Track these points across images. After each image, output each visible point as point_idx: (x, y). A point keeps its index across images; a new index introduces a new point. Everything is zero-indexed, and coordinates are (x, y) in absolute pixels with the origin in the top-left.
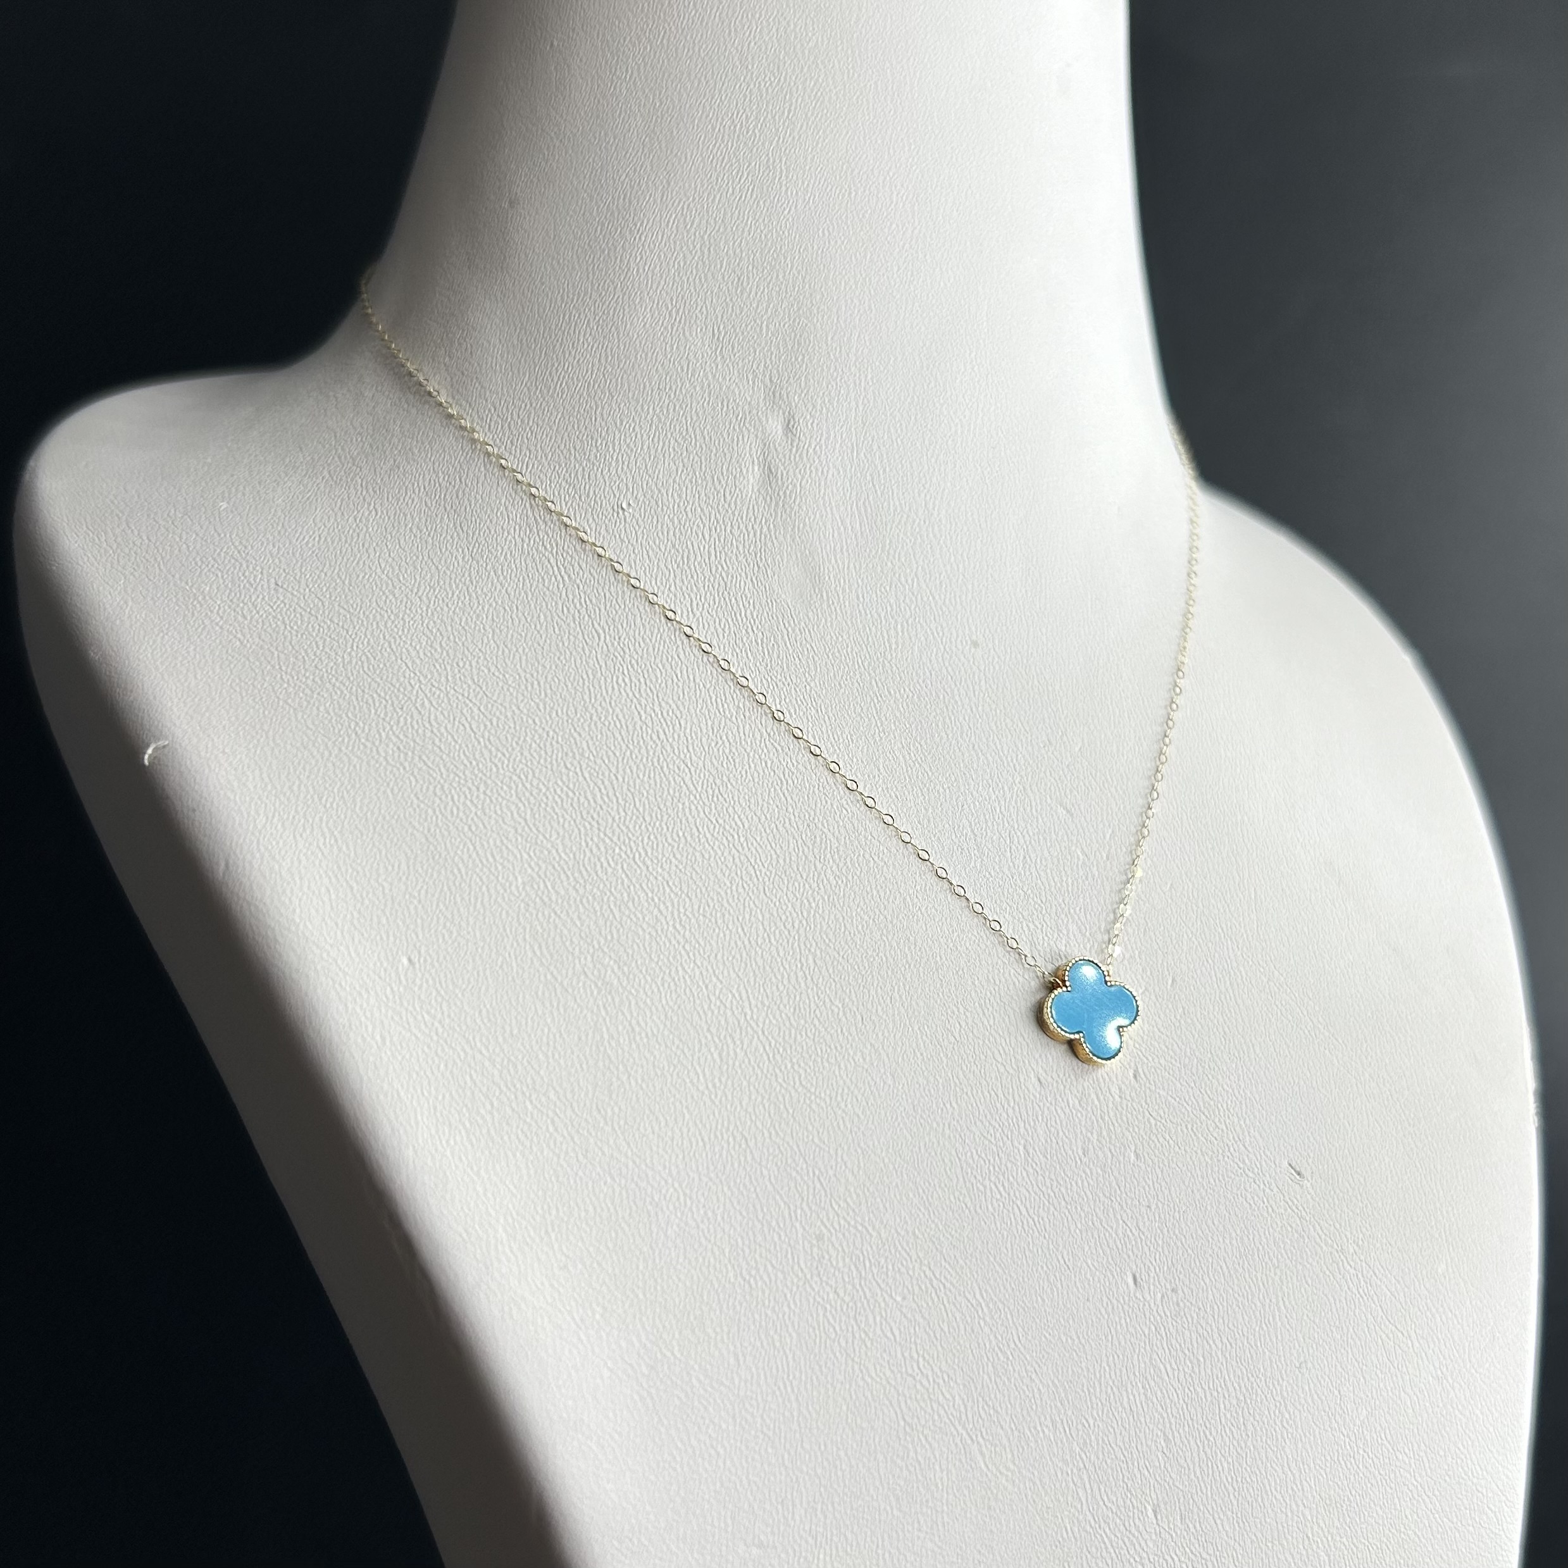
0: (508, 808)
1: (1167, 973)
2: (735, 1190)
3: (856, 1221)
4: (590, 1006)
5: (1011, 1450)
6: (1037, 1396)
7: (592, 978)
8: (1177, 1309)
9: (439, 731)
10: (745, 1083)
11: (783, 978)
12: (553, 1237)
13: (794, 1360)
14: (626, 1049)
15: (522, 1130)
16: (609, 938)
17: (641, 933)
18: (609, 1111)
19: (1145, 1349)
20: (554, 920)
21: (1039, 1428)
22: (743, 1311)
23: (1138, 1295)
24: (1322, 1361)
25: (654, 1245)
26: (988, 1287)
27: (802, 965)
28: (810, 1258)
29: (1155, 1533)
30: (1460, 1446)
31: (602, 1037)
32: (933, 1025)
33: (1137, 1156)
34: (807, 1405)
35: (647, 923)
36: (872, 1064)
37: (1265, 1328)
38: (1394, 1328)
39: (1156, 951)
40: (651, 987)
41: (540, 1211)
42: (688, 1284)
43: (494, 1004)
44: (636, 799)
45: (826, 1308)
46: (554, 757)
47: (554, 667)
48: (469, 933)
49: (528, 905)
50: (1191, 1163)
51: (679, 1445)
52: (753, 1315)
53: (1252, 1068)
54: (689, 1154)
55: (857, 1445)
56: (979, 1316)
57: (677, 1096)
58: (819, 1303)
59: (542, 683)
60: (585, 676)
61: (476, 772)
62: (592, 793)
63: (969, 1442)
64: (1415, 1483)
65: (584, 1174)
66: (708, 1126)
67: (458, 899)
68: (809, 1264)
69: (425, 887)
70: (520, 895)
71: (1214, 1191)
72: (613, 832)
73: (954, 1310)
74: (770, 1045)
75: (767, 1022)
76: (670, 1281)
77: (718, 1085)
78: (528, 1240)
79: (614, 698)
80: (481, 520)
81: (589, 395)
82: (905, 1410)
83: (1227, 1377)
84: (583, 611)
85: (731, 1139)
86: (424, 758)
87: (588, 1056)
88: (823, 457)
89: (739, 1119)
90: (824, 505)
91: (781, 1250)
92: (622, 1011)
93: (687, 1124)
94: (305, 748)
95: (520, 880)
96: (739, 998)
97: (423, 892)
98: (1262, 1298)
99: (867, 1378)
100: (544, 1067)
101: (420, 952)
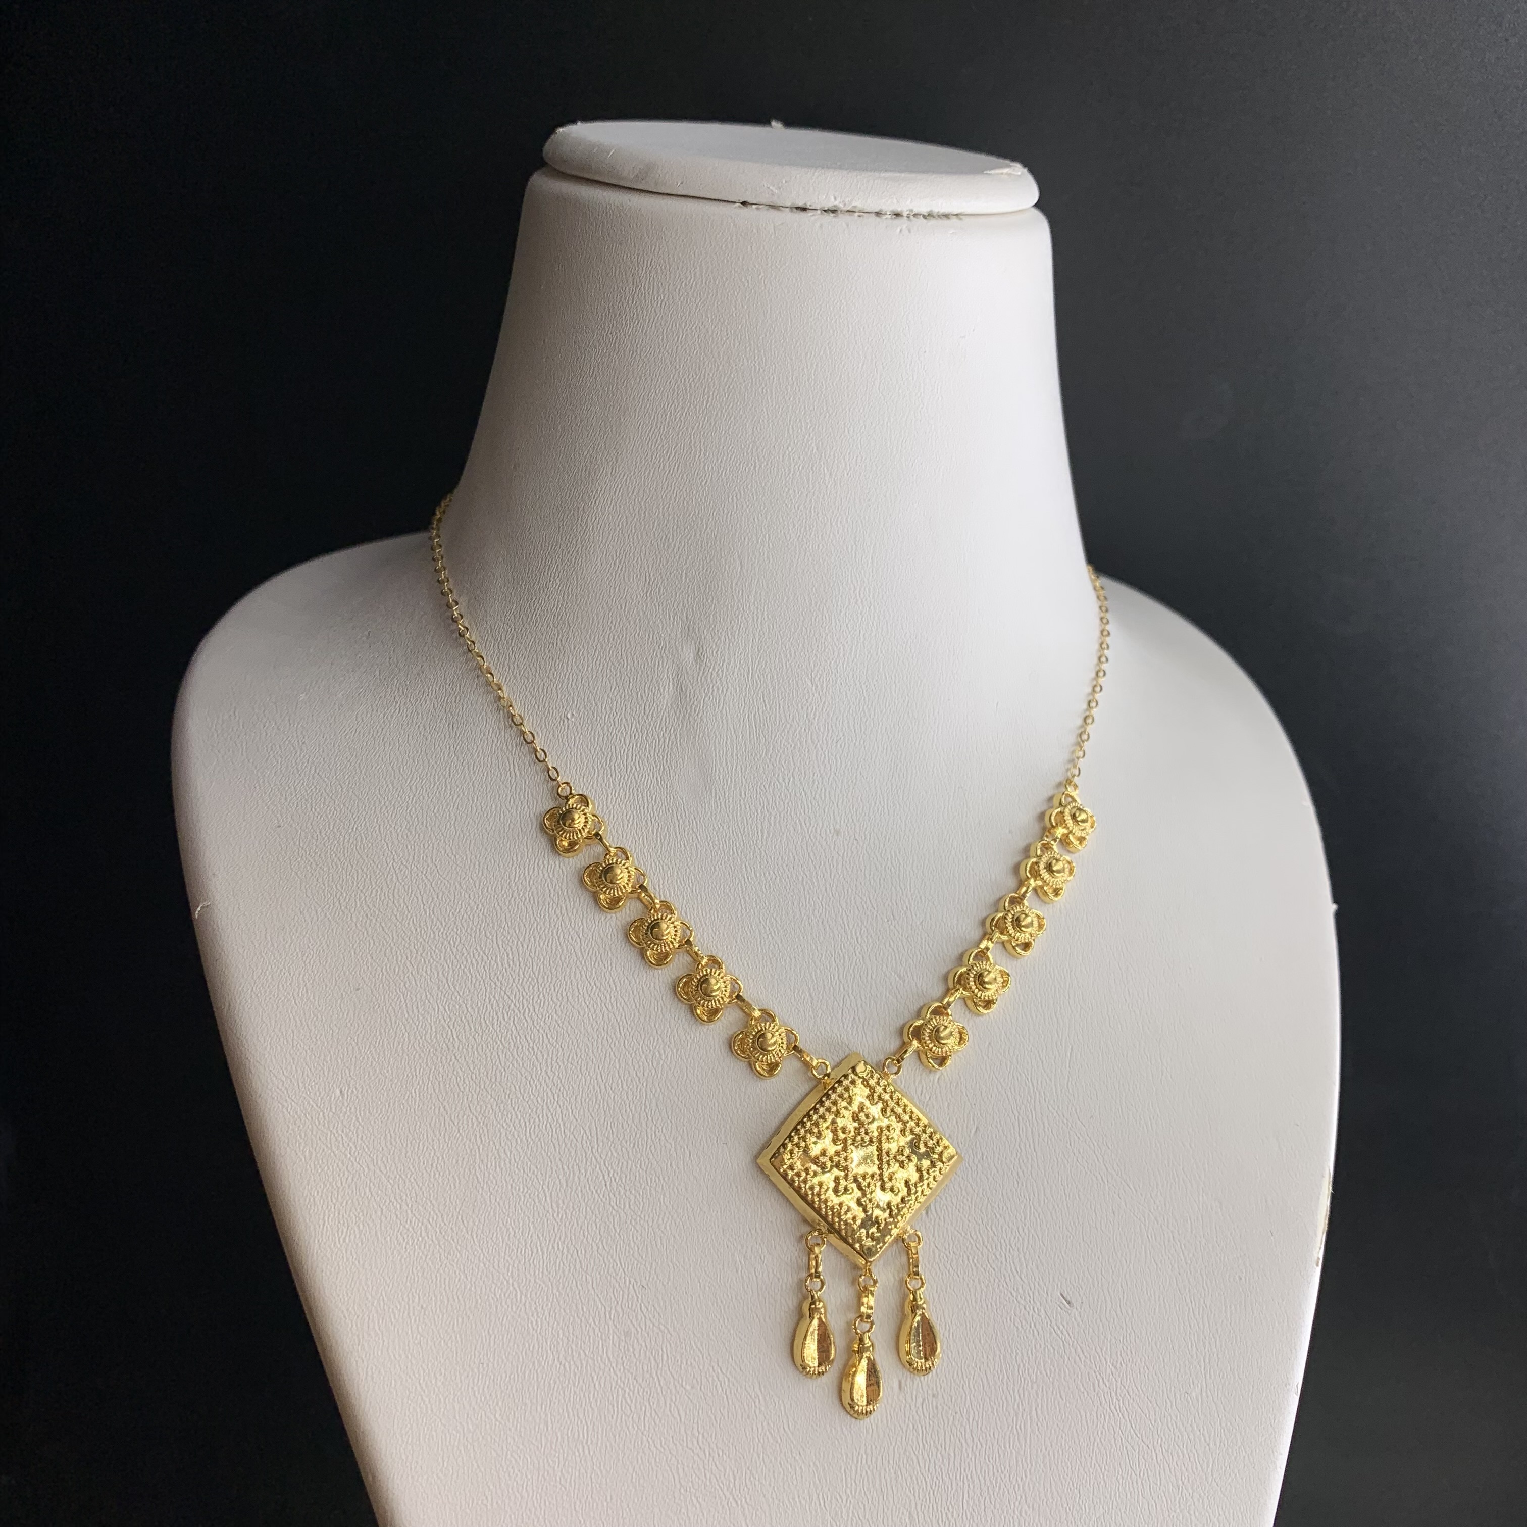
0: (436, 967)
1: (972, 1122)
3: (660, 1323)
4: (468, 1136)
5: (770, 1515)
6: (798, 1473)
8: (935, 1412)
9: (399, 901)
10: (583, 1204)
11: (628, 1117)
12: (413, 1321)
13: (594, 1430)
14: (492, 1172)
16: (493, 1080)
17: (519, 1075)
18: (471, 1223)
19: (901, 1444)
20: (454, 1063)
21: (797, 1499)
22: (556, 1389)
23: (901, 1397)
24: (1066, 1464)
25: (491, 1332)
27: (646, 1107)
28: (617, 1349)
31: (474, 1162)
34: (600, 1464)
35: (526, 1069)
36: (693, 1193)
37: (1015, 1432)
38: (1140, 1441)
39: (965, 1102)
40: (520, 1120)
41: (406, 1300)
43: (397, 1130)
44: (534, 964)
45: (625, 1391)
48: (388, 1071)
49: (436, 1050)
50: (967, 1289)
51: (491, 1487)
52: (564, 1393)
53: (1040, 1210)
54: (529, 1261)
55: (638, 1500)
56: (756, 1406)
58: (620, 1386)
59: (481, 864)
60: (514, 859)
62: (501, 957)
63: (734, 1505)
65: (444, 1271)
66: (548, 1239)
68: (615, 1356)
70: (432, 1041)
71: (985, 1314)
72: (512, 992)
74: (609, 1175)
76: (500, 1360)
77: (561, 1206)
78: (393, 1320)
80: (467, 722)
81: (554, 626)
82: (681, 1475)
83: (974, 1472)
85: (565, 1251)
86: (383, 924)
87: (461, 1177)
88: (723, 679)
89: (574, 1234)
90: (721, 718)
91: (594, 1341)
92: (493, 1141)
93: (531, 1237)
94: (301, 912)
95: (434, 1030)
96: (589, 1134)
97: (361, 1036)
98: (1016, 1406)
99: (653, 1448)
100: (426, 1185)
101: (349, 1085)
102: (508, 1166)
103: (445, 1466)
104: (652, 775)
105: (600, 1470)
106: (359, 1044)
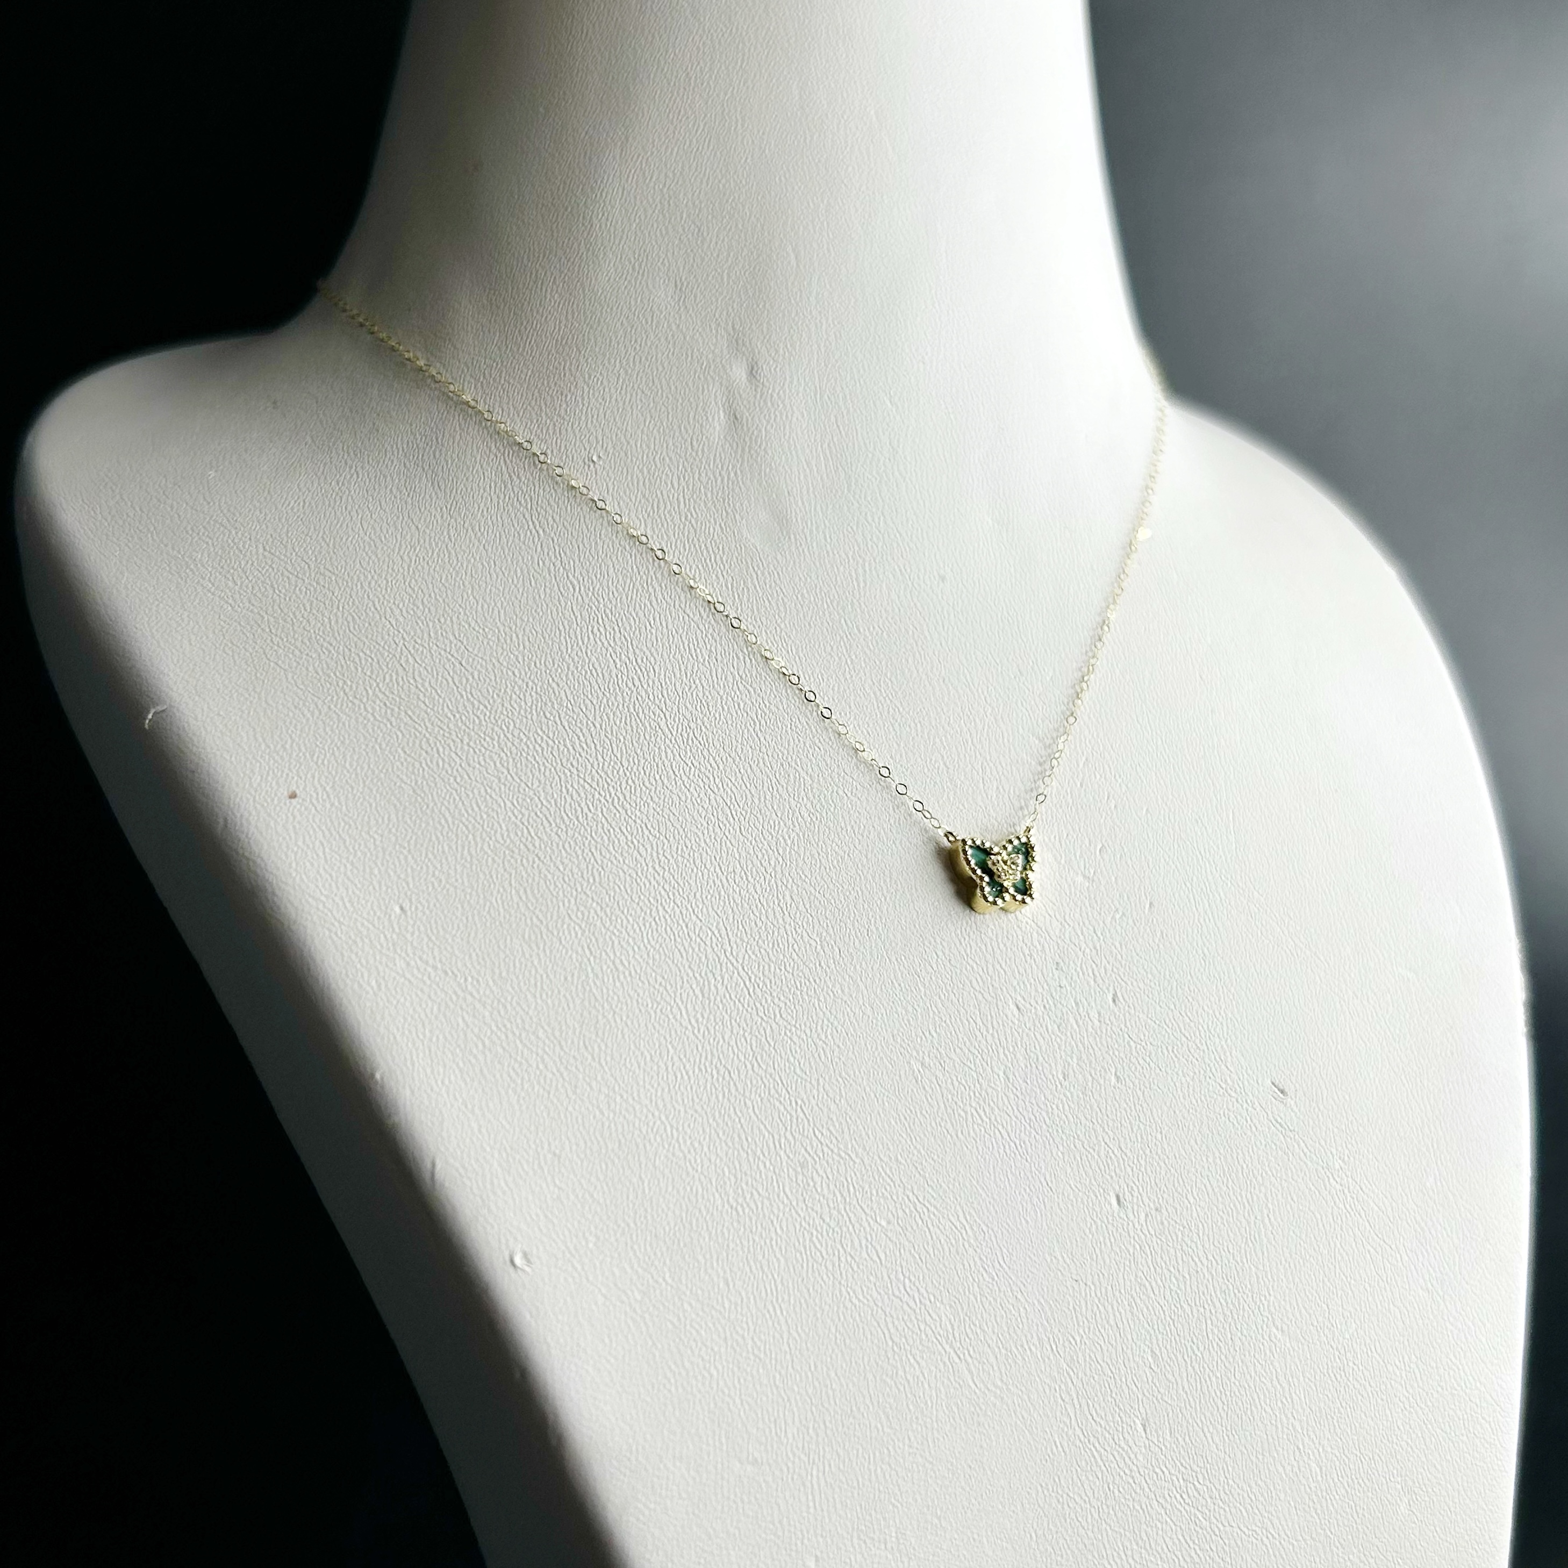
0: (491, 757)
2: (720, 1121)
3: (839, 1149)
4: (574, 946)
5: (999, 1368)
6: (1023, 1315)
7: (577, 921)
8: (1161, 1228)
9: (423, 686)
10: (727, 1017)
12: (546, 1171)
13: (783, 1284)
14: (611, 987)
15: (513, 1069)
16: (591, 881)
17: (621, 874)
19: (1130, 1267)
20: (538, 866)
21: (1026, 1346)
22: (731, 1238)
23: (1122, 1215)
24: (1310, 1276)
25: (643, 1176)
26: (972, 1211)
28: (795, 1185)
29: (1145, 1447)
30: (1452, 1356)
31: (587, 976)
32: (911, 957)
33: (1118, 1078)
34: (797, 1327)
35: (629, 866)
36: (851, 995)
37: (1251, 1245)
38: (1382, 1243)
39: (1133, 876)
40: (633, 925)
41: (533, 1146)
42: (677, 1212)
44: (614, 745)
45: (812, 1234)
46: (534, 707)
47: (531, 620)
48: (457, 880)
49: (513, 852)
50: (1172, 1084)
51: (673, 1367)
52: (741, 1243)
53: (1233, 990)
54: (674, 1087)
55: (847, 1365)
56: (964, 1239)
57: (662, 1032)
58: (805, 1229)
59: (520, 636)
60: (561, 628)
61: (460, 724)
62: (571, 741)
63: (957, 1360)
64: (1407, 1395)
65: (574, 1109)
66: (692, 1060)
67: (446, 848)
68: (794, 1190)
69: (414, 838)
70: (505, 842)
71: (1196, 1110)
72: (593, 780)
73: (938, 1232)
74: (750, 980)
75: (747, 957)
76: (660, 1210)
77: (701, 1019)
78: (522, 1173)
79: (590, 648)
80: (457, 478)
81: (557, 352)
82: (892, 1331)
83: (1213, 1293)
84: (558, 563)
85: (715, 1072)
86: (410, 713)
87: (574, 996)
88: (787, 401)
89: (723, 1052)
90: (789, 449)
91: (767, 1177)
92: (605, 951)
93: (672, 1058)
94: (296, 707)
95: (504, 828)
96: (718, 935)
97: (412, 842)
98: (1246, 1214)
99: (854, 1300)
100: (533, 1007)
101: (410, 901)
102: (629, 979)
103: (614, 1345)
104: (712, 521)
105: (797, 1332)
106: (413, 852)
